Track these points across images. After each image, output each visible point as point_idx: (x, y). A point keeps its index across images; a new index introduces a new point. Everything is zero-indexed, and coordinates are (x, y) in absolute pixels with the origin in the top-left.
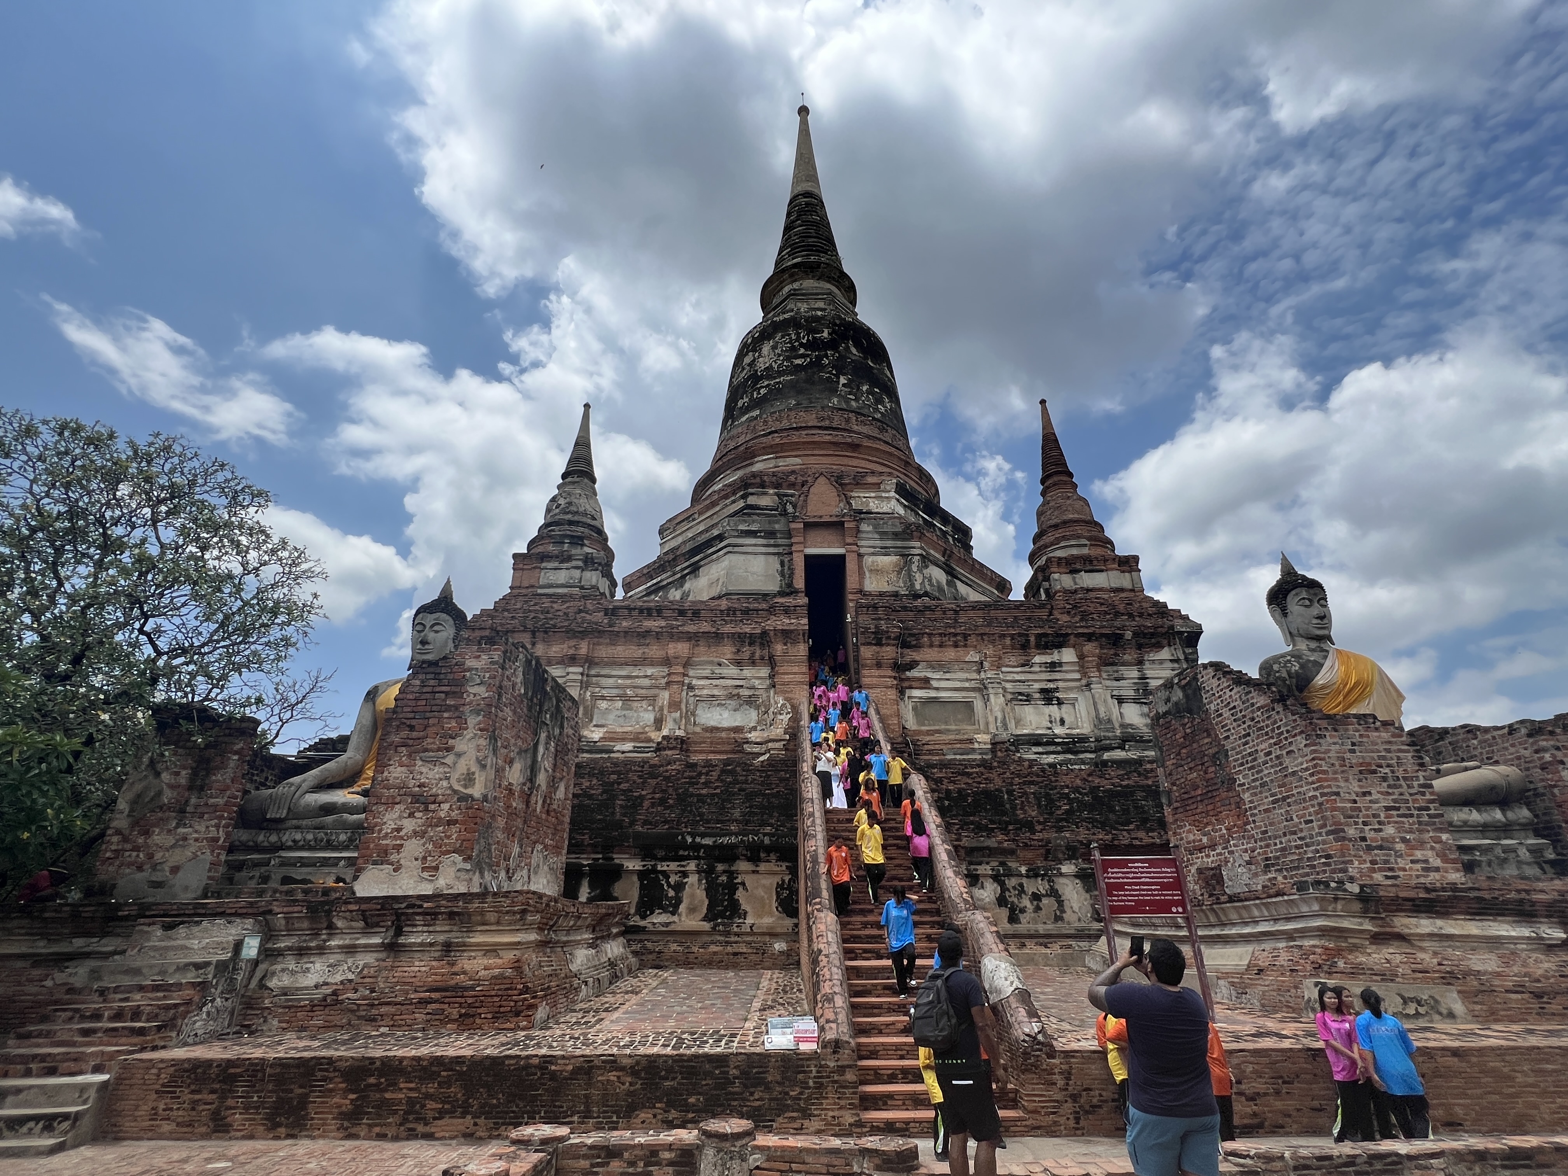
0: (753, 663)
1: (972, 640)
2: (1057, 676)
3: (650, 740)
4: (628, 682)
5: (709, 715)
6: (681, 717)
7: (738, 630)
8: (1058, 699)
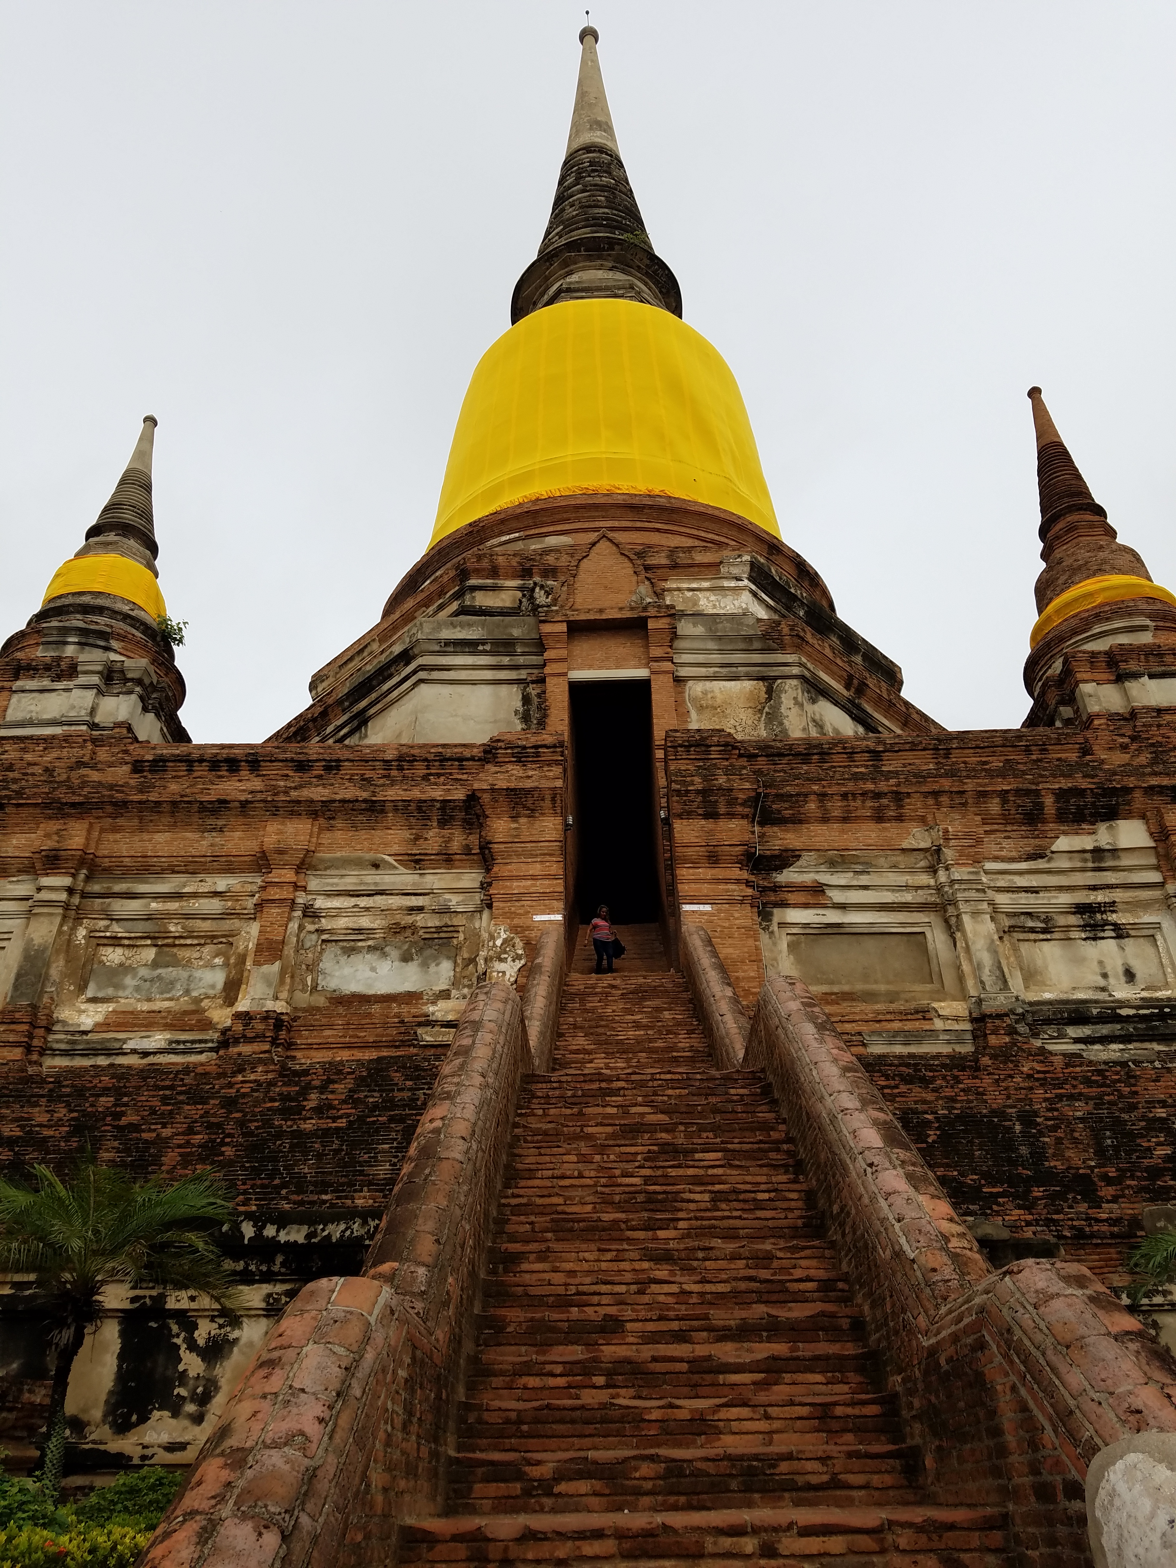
0: (447, 860)
1: (914, 805)
2: (1111, 878)
3: (207, 1025)
4: (173, 906)
5: (347, 971)
6: (283, 972)
7: (416, 793)
8: (1117, 927)
